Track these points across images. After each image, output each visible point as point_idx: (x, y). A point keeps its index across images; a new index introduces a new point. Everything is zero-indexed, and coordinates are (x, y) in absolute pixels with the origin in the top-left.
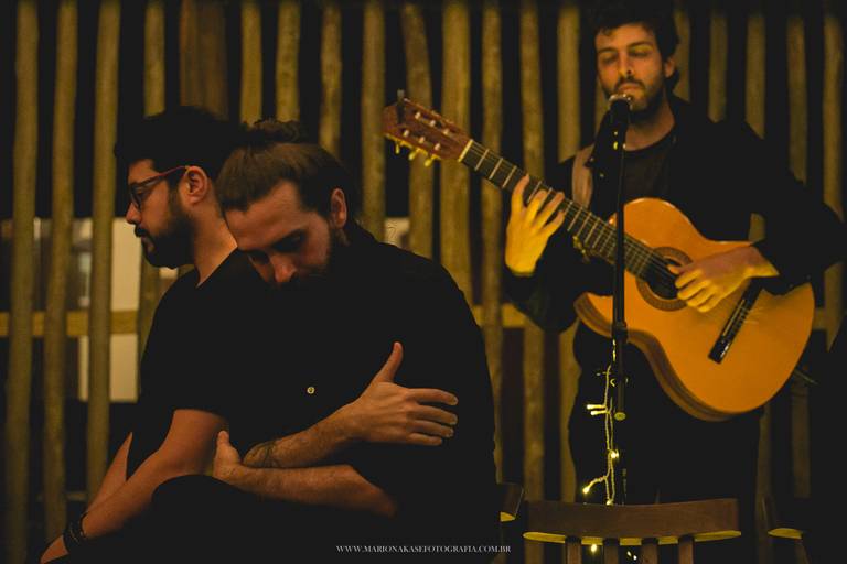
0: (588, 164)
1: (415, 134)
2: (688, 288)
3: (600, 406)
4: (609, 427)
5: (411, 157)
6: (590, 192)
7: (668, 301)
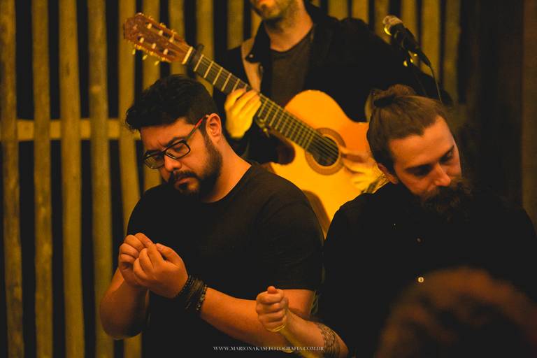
1: (149, 40)
5: (145, 58)
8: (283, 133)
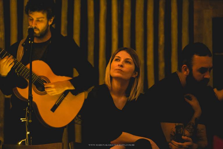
0: (23, 45)
2: (48, 88)
3: (24, 119)
4: (27, 125)
6: (23, 55)
7: (41, 92)
8: (24, 76)
